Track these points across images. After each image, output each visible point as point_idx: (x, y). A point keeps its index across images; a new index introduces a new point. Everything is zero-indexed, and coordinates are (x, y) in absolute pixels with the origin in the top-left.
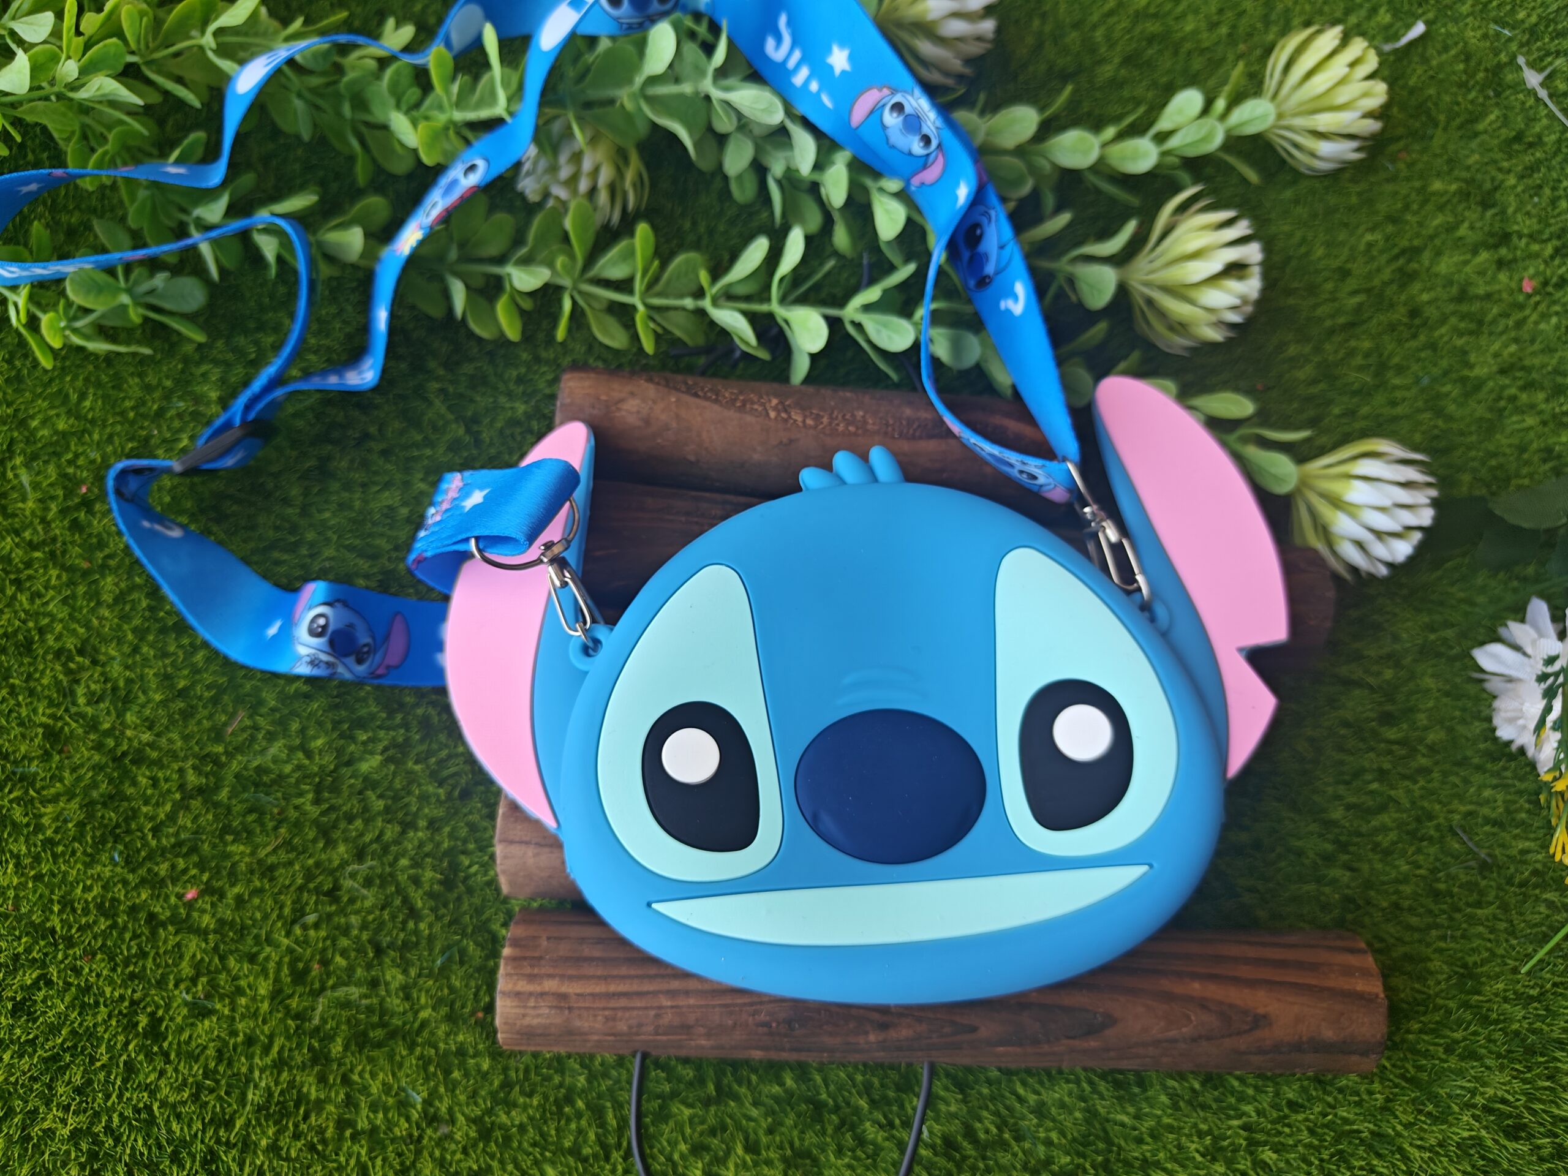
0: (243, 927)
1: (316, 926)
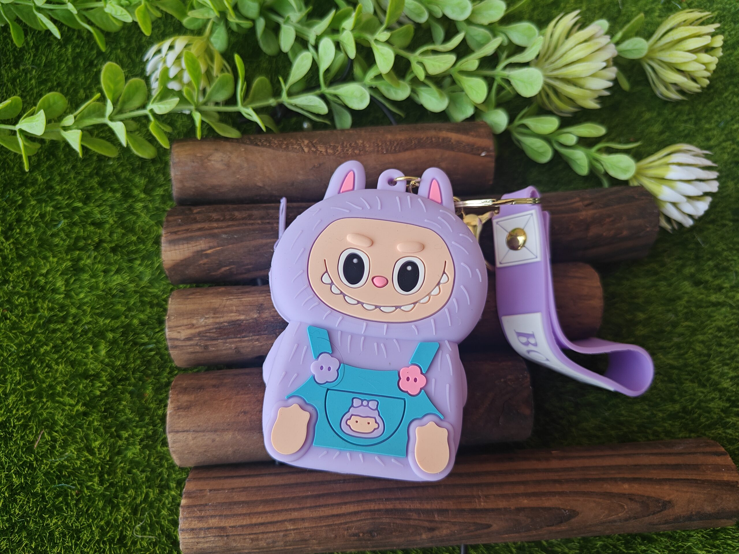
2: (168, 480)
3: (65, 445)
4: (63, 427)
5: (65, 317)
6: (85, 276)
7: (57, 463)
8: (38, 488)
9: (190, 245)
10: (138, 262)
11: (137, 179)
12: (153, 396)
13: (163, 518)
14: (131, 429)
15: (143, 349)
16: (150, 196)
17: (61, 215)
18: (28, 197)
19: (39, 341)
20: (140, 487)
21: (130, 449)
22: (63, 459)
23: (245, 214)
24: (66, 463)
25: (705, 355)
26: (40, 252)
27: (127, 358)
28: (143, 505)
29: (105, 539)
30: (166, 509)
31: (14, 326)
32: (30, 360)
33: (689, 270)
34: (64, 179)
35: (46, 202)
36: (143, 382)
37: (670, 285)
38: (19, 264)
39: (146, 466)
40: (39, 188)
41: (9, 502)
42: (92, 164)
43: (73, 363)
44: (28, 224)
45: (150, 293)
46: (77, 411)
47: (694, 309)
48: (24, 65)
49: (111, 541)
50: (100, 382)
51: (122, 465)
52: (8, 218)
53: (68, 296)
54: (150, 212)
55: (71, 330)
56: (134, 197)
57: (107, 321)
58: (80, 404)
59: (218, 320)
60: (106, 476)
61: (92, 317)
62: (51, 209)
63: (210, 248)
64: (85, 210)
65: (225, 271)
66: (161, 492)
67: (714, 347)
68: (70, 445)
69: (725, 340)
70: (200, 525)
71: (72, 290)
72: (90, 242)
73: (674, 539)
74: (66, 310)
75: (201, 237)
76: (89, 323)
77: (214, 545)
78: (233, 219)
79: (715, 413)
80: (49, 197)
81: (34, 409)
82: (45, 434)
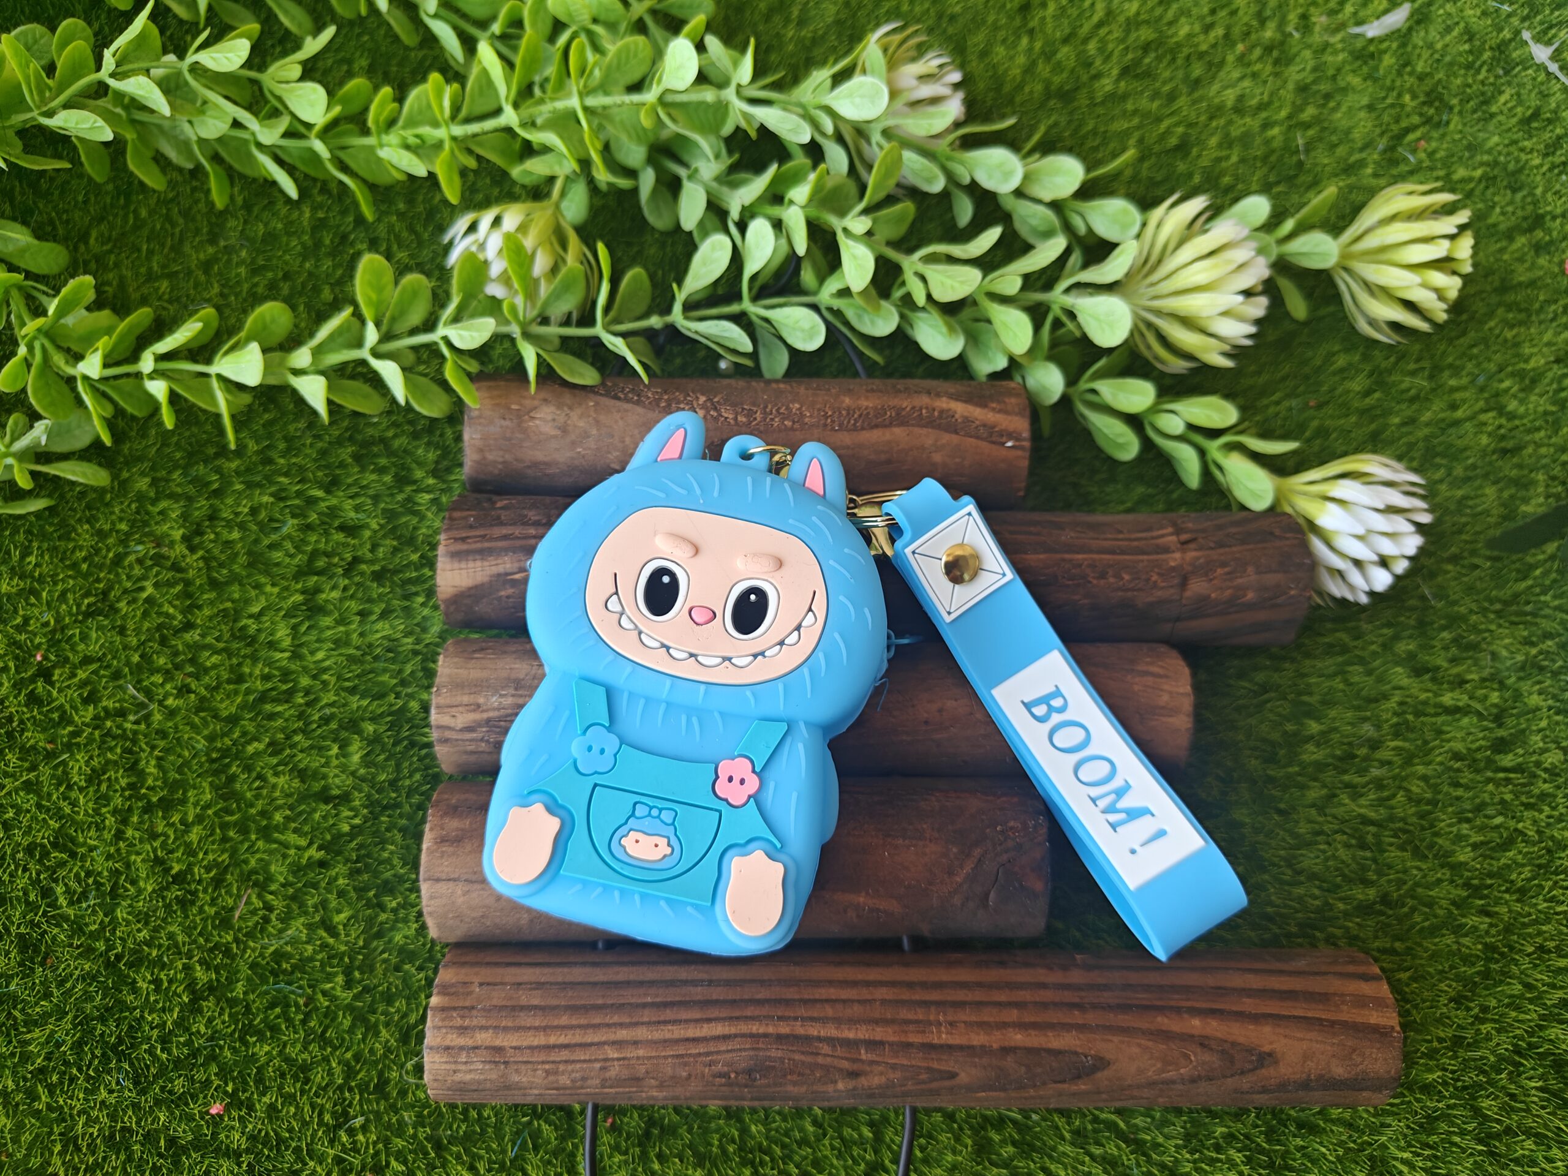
0: (280, 1140)
1: (364, 1128)
3: (286, 919)
4: (283, 885)
5: (290, 694)
6: (327, 621)
7: (272, 949)
8: (240, 988)
9: (486, 564)
10: (421, 599)
11: (421, 451)
14: (401, 893)
16: (444, 481)
17: (287, 511)
18: (230, 476)
19: (244, 734)
20: (414, 996)
21: (399, 930)
22: (282, 942)
24: (288, 948)
25: (1429, 802)
26: (249, 576)
27: (398, 766)
28: (420, 1028)
29: (354, 1084)
32: (229, 765)
33: (1404, 647)
34: (293, 447)
35: (259, 485)
37: (1369, 673)
38: (213, 596)
39: (426, 960)
40: (250, 461)
41: (191, 1012)
42: (342, 421)
43: (302, 774)
44: (229, 525)
46: (310, 858)
47: (1410, 717)
48: (226, 239)
49: (363, 1088)
50: (351, 809)
51: (386, 955)
52: (195, 514)
53: (296, 656)
55: (301, 716)
56: (415, 482)
57: (365, 702)
58: (315, 847)
60: (357, 974)
61: (337, 694)
62: (272, 499)
64: (328, 504)
67: (1446, 788)
68: (295, 918)
69: (1466, 777)
71: (303, 644)
73: (1357, 1129)
74: (292, 680)
76: (332, 705)
79: (1441, 907)
80: (265, 477)
81: (234, 853)
82: (254, 897)
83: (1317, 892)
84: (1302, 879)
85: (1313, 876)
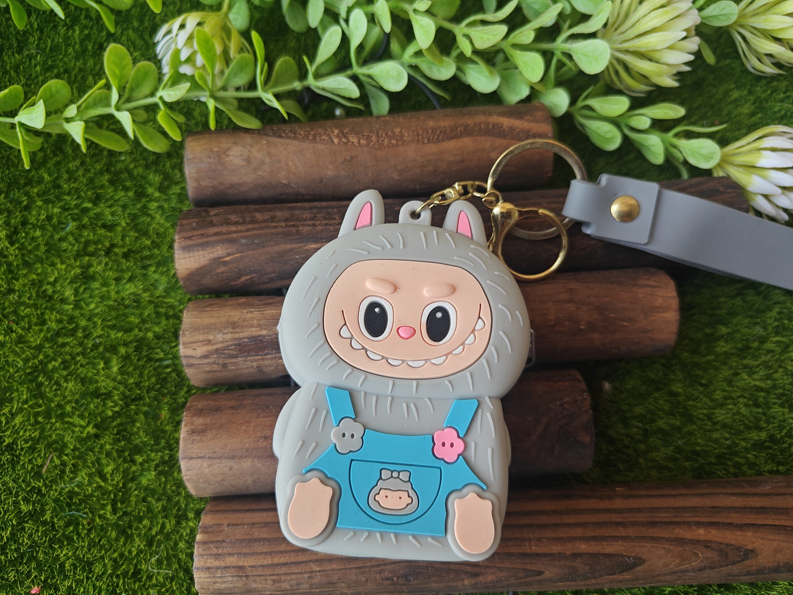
2: (186, 510)
3: (75, 470)
4: (73, 450)
5: (75, 330)
6: (96, 285)
7: (67, 490)
8: (47, 517)
9: (205, 252)
10: (153, 269)
11: (151, 177)
12: (170, 418)
13: (181, 551)
14: (145, 453)
15: (158, 366)
16: (166, 195)
17: (69, 217)
18: (33, 197)
19: (47, 356)
20: (155, 517)
21: (145, 476)
22: (73, 485)
23: (267, 216)
24: (76, 489)
26: (47, 258)
27: (141, 375)
28: (159, 537)
29: (119, 573)
30: (184, 542)
31: (21, 340)
32: (37, 377)
34: (72, 177)
35: (53, 202)
36: (159, 402)
38: (25, 271)
39: (161, 495)
40: (46, 187)
41: (17, 530)
42: (102, 159)
43: (83, 381)
44: (35, 227)
45: (165, 303)
46: (88, 433)
48: (28, 50)
49: (125, 574)
50: (112, 402)
51: (136, 492)
52: (13, 221)
53: (77, 306)
54: (165, 213)
55: (81, 344)
56: (148, 196)
57: (120, 335)
58: (91, 426)
59: (237, 336)
60: (119, 505)
61: (103, 329)
62: (59, 210)
63: (229, 255)
64: (95, 212)
65: (246, 280)
66: (178, 523)
68: (81, 470)
70: (217, 564)
71: (81, 300)
72: (100, 246)
74: (75, 323)
75: (217, 242)
76: (100, 337)
77: (232, 586)
78: (253, 222)
80: (56, 197)
81: (43, 430)
82: (55, 459)
83: (727, 435)
84: (718, 427)
85: (725, 426)
